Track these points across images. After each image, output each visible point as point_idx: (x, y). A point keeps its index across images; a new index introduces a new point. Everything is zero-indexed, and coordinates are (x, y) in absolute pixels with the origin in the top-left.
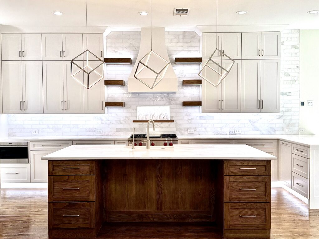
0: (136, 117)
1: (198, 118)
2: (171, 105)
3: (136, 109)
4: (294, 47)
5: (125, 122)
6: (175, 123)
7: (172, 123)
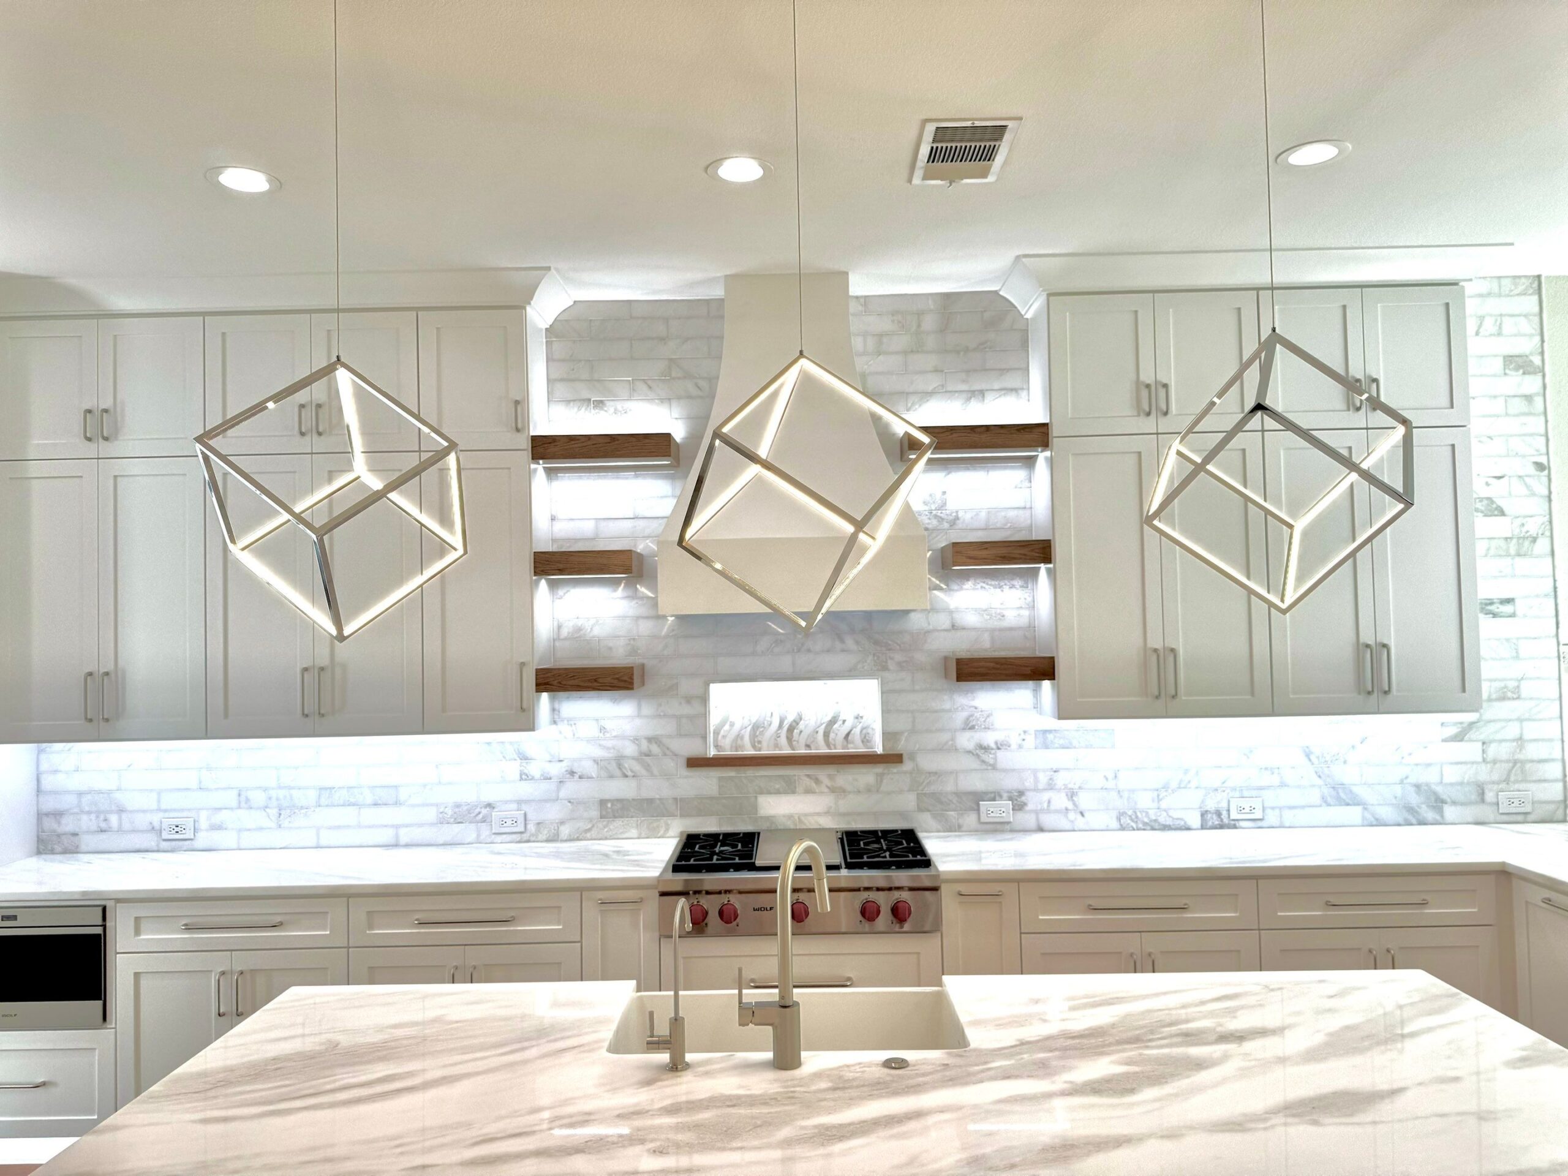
0: (704, 738)
1: (1030, 741)
2: (886, 674)
3: (704, 699)
4: (1517, 363)
5: (647, 767)
6: (907, 766)
7: (895, 769)
